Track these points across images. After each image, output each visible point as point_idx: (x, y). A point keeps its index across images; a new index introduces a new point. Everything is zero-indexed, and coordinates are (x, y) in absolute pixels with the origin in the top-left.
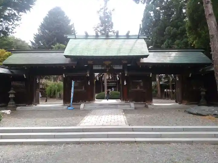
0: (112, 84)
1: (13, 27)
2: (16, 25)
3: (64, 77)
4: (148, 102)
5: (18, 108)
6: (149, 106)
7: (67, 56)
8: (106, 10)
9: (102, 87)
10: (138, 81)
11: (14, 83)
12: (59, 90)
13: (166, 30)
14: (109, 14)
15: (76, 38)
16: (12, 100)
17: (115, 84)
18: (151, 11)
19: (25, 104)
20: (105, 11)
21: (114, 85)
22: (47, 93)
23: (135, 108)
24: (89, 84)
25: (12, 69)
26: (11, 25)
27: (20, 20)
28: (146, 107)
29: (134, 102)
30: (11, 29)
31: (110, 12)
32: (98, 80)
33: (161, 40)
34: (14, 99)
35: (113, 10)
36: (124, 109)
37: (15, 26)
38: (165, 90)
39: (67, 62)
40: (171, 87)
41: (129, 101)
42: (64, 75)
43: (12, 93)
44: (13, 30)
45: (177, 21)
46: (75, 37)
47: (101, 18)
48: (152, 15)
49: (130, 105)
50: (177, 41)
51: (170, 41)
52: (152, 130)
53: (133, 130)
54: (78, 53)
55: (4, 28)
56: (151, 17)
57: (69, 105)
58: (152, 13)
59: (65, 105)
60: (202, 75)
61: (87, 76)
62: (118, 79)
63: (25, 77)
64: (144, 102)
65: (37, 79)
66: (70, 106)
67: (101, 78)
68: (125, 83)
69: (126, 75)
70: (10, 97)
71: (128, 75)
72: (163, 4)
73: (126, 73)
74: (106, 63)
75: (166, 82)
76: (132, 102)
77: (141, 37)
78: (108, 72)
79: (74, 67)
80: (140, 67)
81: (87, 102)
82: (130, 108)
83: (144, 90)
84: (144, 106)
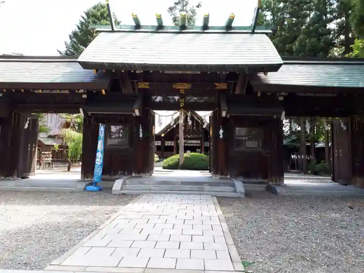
0: (193, 142)
3: (82, 115)
4: (274, 179)
6: (278, 189)
15: (113, 32)
17: (199, 142)
21: (196, 144)
24: (141, 135)
28: (271, 191)
29: (241, 178)
36: (219, 194)
41: (229, 177)
46: (111, 30)
49: (234, 186)
59: (83, 181)
61: (134, 115)
64: (264, 179)
66: (91, 184)
69: (224, 114)
73: (224, 110)
74: (178, 88)
75: (293, 141)
76: (236, 179)
77: (259, 31)
78: (182, 108)
79: (103, 91)
80: (259, 95)
81: (134, 175)
82: (235, 191)
83: (266, 152)
84: (265, 189)
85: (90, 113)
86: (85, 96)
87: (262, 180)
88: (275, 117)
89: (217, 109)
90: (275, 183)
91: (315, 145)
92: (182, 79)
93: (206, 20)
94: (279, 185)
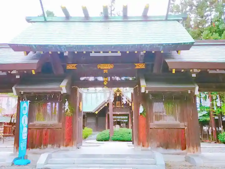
4: (191, 150)
42: (13, 88)
64: (182, 150)
68: (141, 110)
73: (143, 86)
74: (101, 68)
77: (171, 19)
79: (33, 72)
81: (62, 148)
82: (156, 163)
83: (183, 124)
84: (184, 159)
85: (22, 92)
86: (18, 77)
88: (189, 92)
89: (137, 86)
90: (193, 154)
91: (222, 119)
92: (105, 60)
94: (197, 156)
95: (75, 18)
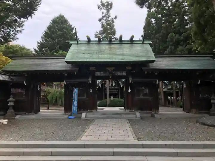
0: (114, 91)
1: (14, 34)
2: (18, 31)
3: (65, 84)
4: (155, 111)
5: (17, 117)
7: (68, 62)
8: (109, 17)
9: (104, 94)
10: (141, 88)
11: (13, 90)
12: (60, 98)
13: (168, 37)
14: (111, 22)
15: (78, 44)
16: (11, 108)
18: (153, 19)
19: (24, 113)
20: (107, 19)
21: (116, 92)
22: (49, 100)
23: (141, 118)
24: (91, 91)
25: (12, 76)
26: (13, 31)
27: (22, 26)
28: (153, 116)
29: (140, 111)
30: (13, 35)
31: (112, 20)
32: (100, 87)
33: (164, 47)
34: (13, 107)
35: (115, 18)
36: (129, 118)
37: (16, 32)
38: (169, 98)
39: (69, 69)
40: (175, 94)
41: (134, 110)
42: (65, 81)
43: (10, 101)
44: (14, 36)
45: (179, 27)
46: (76, 43)
47: (103, 26)
48: (153, 22)
49: (135, 114)
50: (180, 48)
51: (173, 47)
52: (166, 146)
53: (143, 146)
54: (80, 59)
55: (5, 34)
56: (153, 24)
57: (70, 113)
58: (153, 21)
59: (65, 114)
60: (212, 82)
61: (89, 83)
62: (122, 86)
63: (25, 84)
64: (150, 111)
65: (38, 86)
66: (71, 115)
67: (103, 85)
68: (130, 91)
69: (130, 81)
70: (9, 105)
71: (132, 82)
72: (165, 11)
73: (130, 80)
74: (108, 69)
75: (169, 89)
76: (137, 111)
77: (146, 42)
78: (111, 78)
79: (75, 73)
80: (146, 73)
81: (89, 111)
82: (136, 117)
83: (150, 98)
84: (150, 115)
86: (66, 75)
87: (149, 112)
89: (127, 79)
93: (121, 37)
94: (157, 114)
95: (93, 41)
